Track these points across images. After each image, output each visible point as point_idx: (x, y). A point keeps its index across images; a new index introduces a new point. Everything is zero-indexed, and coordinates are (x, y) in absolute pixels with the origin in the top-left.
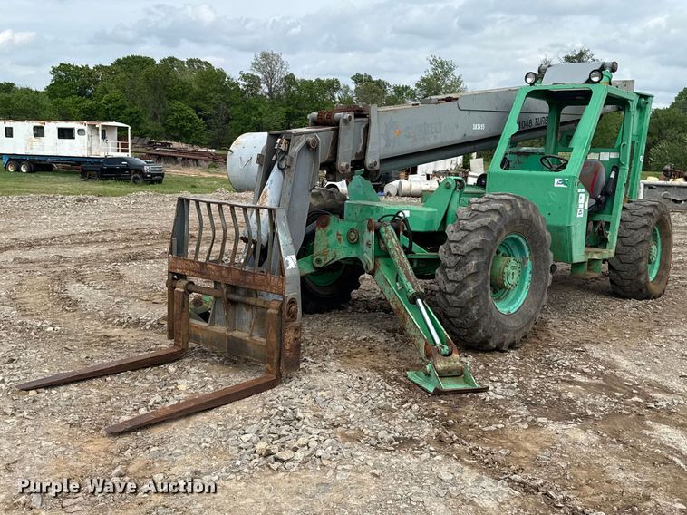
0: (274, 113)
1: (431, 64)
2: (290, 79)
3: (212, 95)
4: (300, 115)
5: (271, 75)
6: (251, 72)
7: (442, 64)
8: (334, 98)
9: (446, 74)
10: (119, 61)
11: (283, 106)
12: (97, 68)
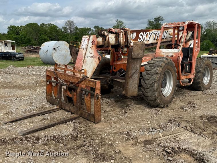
0: (71, 38)
1: (117, 22)
2: (76, 28)
3: (53, 33)
4: (79, 38)
5: (70, 27)
6: (65, 26)
7: (120, 22)
8: (89, 33)
9: (121, 25)
10: (27, 24)
11: (74, 36)
12: (21, 26)
